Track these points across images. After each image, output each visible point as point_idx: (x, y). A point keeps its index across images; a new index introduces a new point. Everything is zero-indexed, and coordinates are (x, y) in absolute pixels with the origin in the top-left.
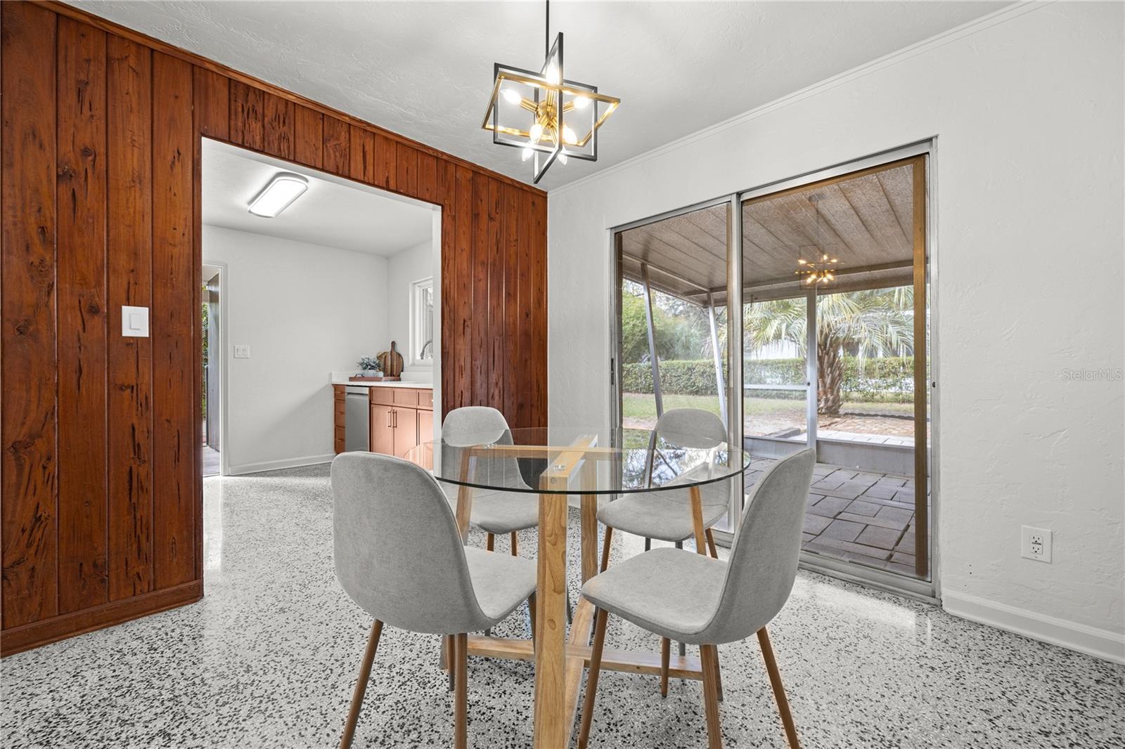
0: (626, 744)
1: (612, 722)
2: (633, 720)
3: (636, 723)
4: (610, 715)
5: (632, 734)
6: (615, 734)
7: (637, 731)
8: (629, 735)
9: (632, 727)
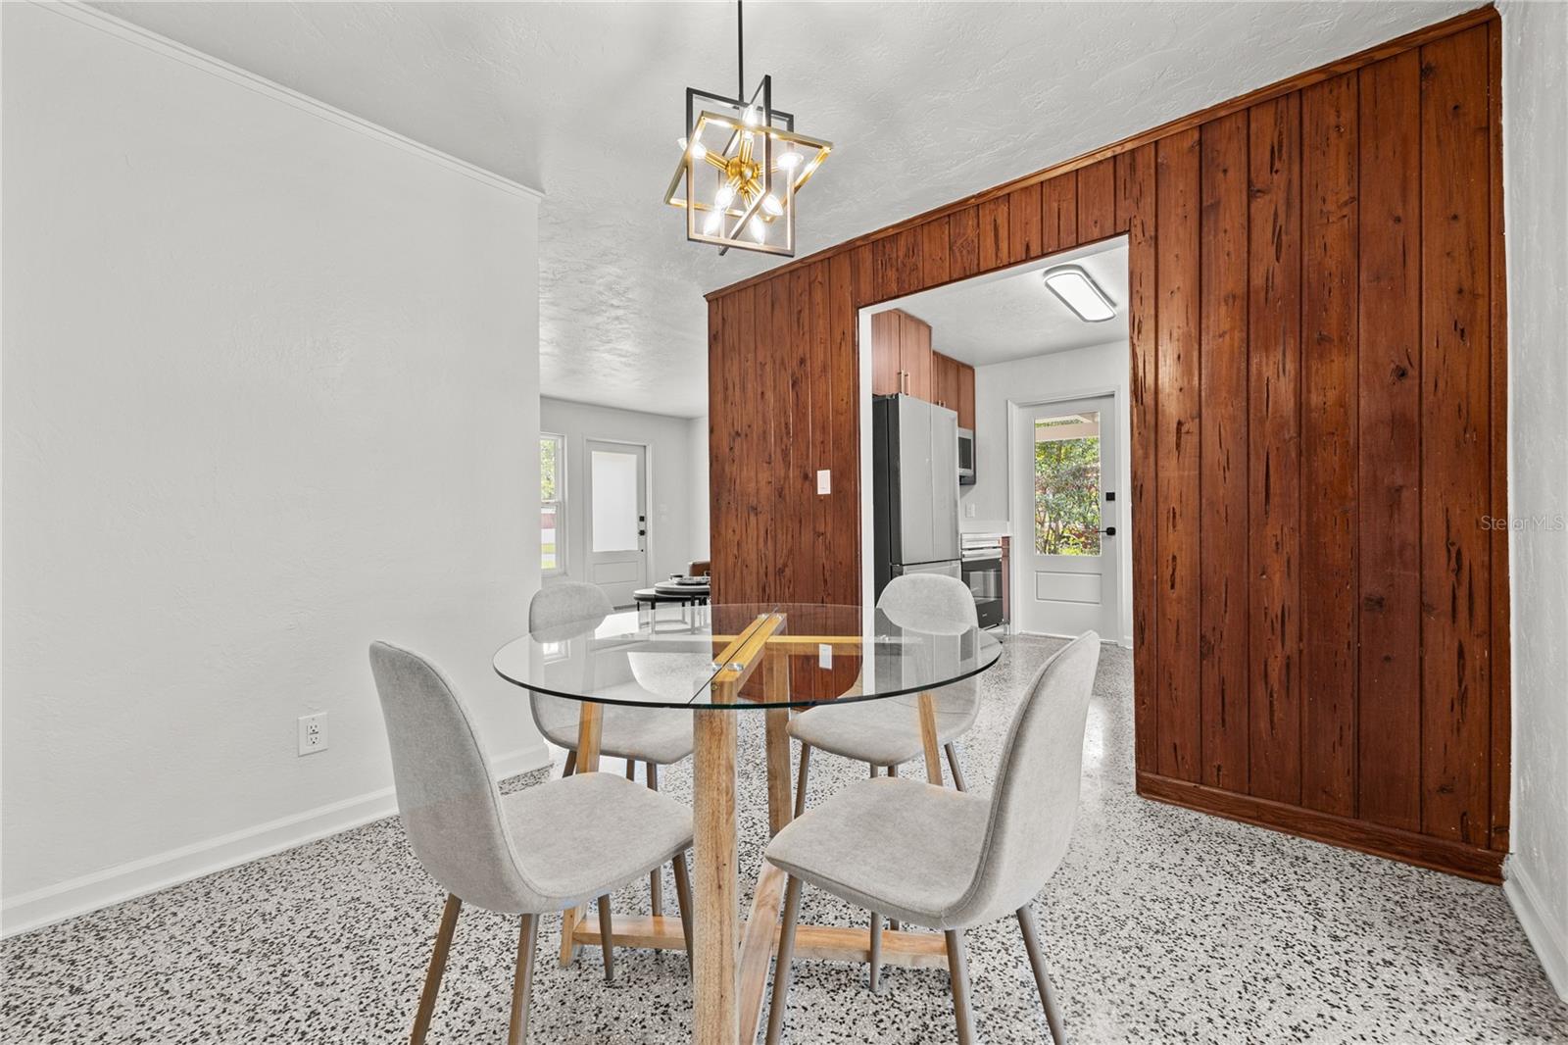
0: (630, 1023)
1: (670, 1010)
2: (671, 1033)
3: (663, 1037)
4: (682, 1008)
5: (644, 1030)
6: (648, 1012)
7: (649, 1036)
8: (644, 1027)
9: (656, 1031)
